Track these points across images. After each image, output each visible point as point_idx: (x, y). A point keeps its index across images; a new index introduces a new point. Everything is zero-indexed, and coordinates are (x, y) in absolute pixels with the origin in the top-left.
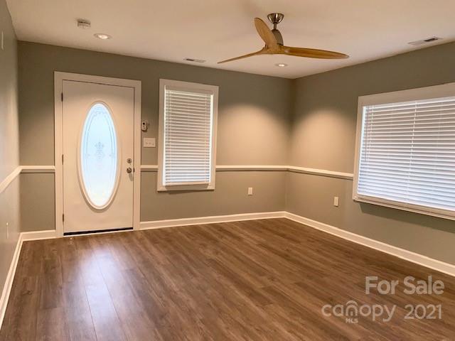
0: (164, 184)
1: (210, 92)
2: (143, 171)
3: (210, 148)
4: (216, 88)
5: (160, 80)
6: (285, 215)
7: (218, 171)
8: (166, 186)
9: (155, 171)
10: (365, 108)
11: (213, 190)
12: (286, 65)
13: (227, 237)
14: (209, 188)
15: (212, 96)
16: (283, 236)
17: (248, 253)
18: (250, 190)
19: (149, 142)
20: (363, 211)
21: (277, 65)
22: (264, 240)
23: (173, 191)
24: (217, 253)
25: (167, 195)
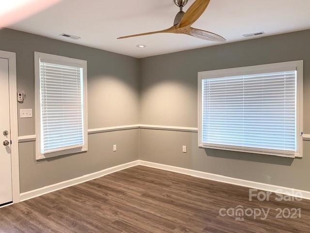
0: (43, 152)
1: (80, 66)
2: (20, 142)
3: (82, 114)
4: (85, 62)
5: (35, 52)
6: (139, 162)
7: (89, 133)
8: (45, 154)
9: (33, 140)
10: (203, 81)
11: (86, 152)
12: (145, 46)
13: (110, 192)
14: (83, 150)
15: (81, 70)
16: (152, 182)
17: (141, 206)
18: (115, 147)
19: (26, 113)
20: (208, 155)
21: (138, 46)
22: (143, 190)
23: (51, 158)
24: (116, 213)
25: (46, 162)
